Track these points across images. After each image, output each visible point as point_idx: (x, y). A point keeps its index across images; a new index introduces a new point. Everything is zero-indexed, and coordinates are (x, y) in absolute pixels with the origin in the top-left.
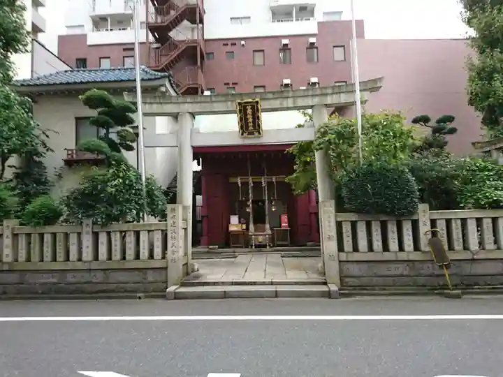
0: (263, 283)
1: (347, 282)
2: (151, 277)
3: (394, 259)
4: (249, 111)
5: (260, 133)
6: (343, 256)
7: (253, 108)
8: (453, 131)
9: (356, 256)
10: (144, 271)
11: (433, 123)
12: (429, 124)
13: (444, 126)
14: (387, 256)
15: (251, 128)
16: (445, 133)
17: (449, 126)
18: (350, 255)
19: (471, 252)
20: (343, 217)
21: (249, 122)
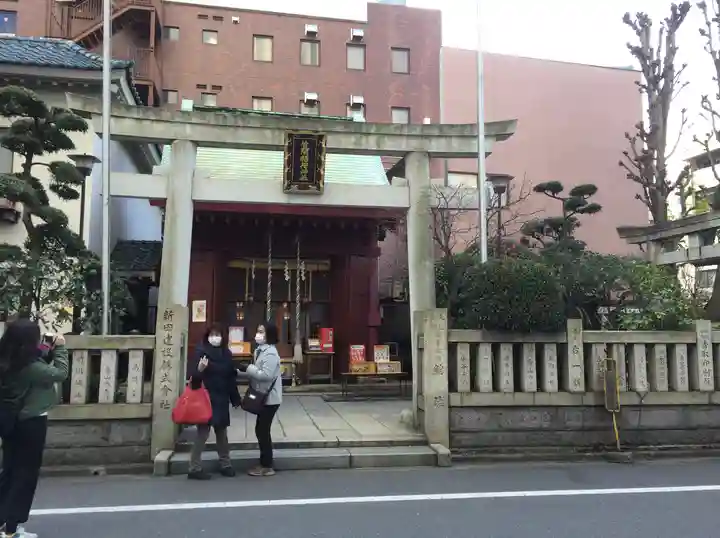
0: (325, 445)
1: (460, 441)
2: (117, 435)
3: (531, 403)
4: (305, 150)
5: (319, 188)
6: (456, 400)
7: (311, 145)
8: (595, 209)
9: (476, 399)
10: (106, 424)
11: (565, 194)
12: (561, 195)
13: (581, 199)
14: (520, 399)
16: (582, 212)
17: (590, 200)
18: (466, 398)
19: (638, 394)
20: (460, 335)
21: (303, 167)
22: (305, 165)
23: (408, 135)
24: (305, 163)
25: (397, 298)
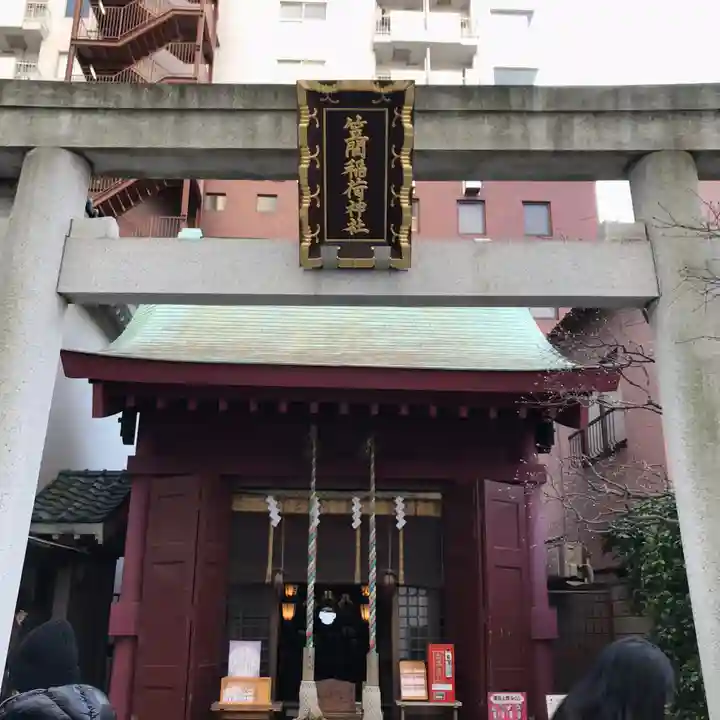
4: (357, 142)
5: (397, 251)
15: (355, 226)
21: (352, 194)
22: (357, 188)
23: (636, 113)
24: (359, 181)
25: (573, 578)
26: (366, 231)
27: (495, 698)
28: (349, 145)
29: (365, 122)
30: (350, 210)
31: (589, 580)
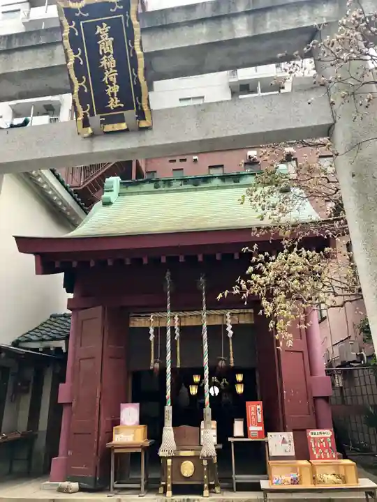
15: (114, 103)
21: (108, 79)
22: (111, 76)
24: (111, 71)
25: (354, 362)
26: (122, 105)
27: (312, 434)
28: (101, 46)
29: (109, 27)
30: (109, 91)
31: (364, 361)
